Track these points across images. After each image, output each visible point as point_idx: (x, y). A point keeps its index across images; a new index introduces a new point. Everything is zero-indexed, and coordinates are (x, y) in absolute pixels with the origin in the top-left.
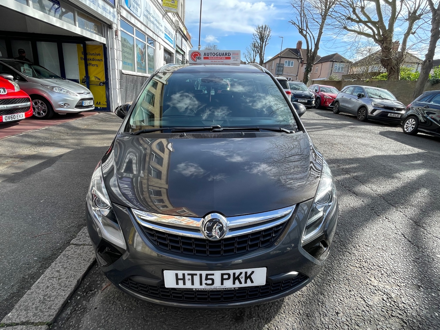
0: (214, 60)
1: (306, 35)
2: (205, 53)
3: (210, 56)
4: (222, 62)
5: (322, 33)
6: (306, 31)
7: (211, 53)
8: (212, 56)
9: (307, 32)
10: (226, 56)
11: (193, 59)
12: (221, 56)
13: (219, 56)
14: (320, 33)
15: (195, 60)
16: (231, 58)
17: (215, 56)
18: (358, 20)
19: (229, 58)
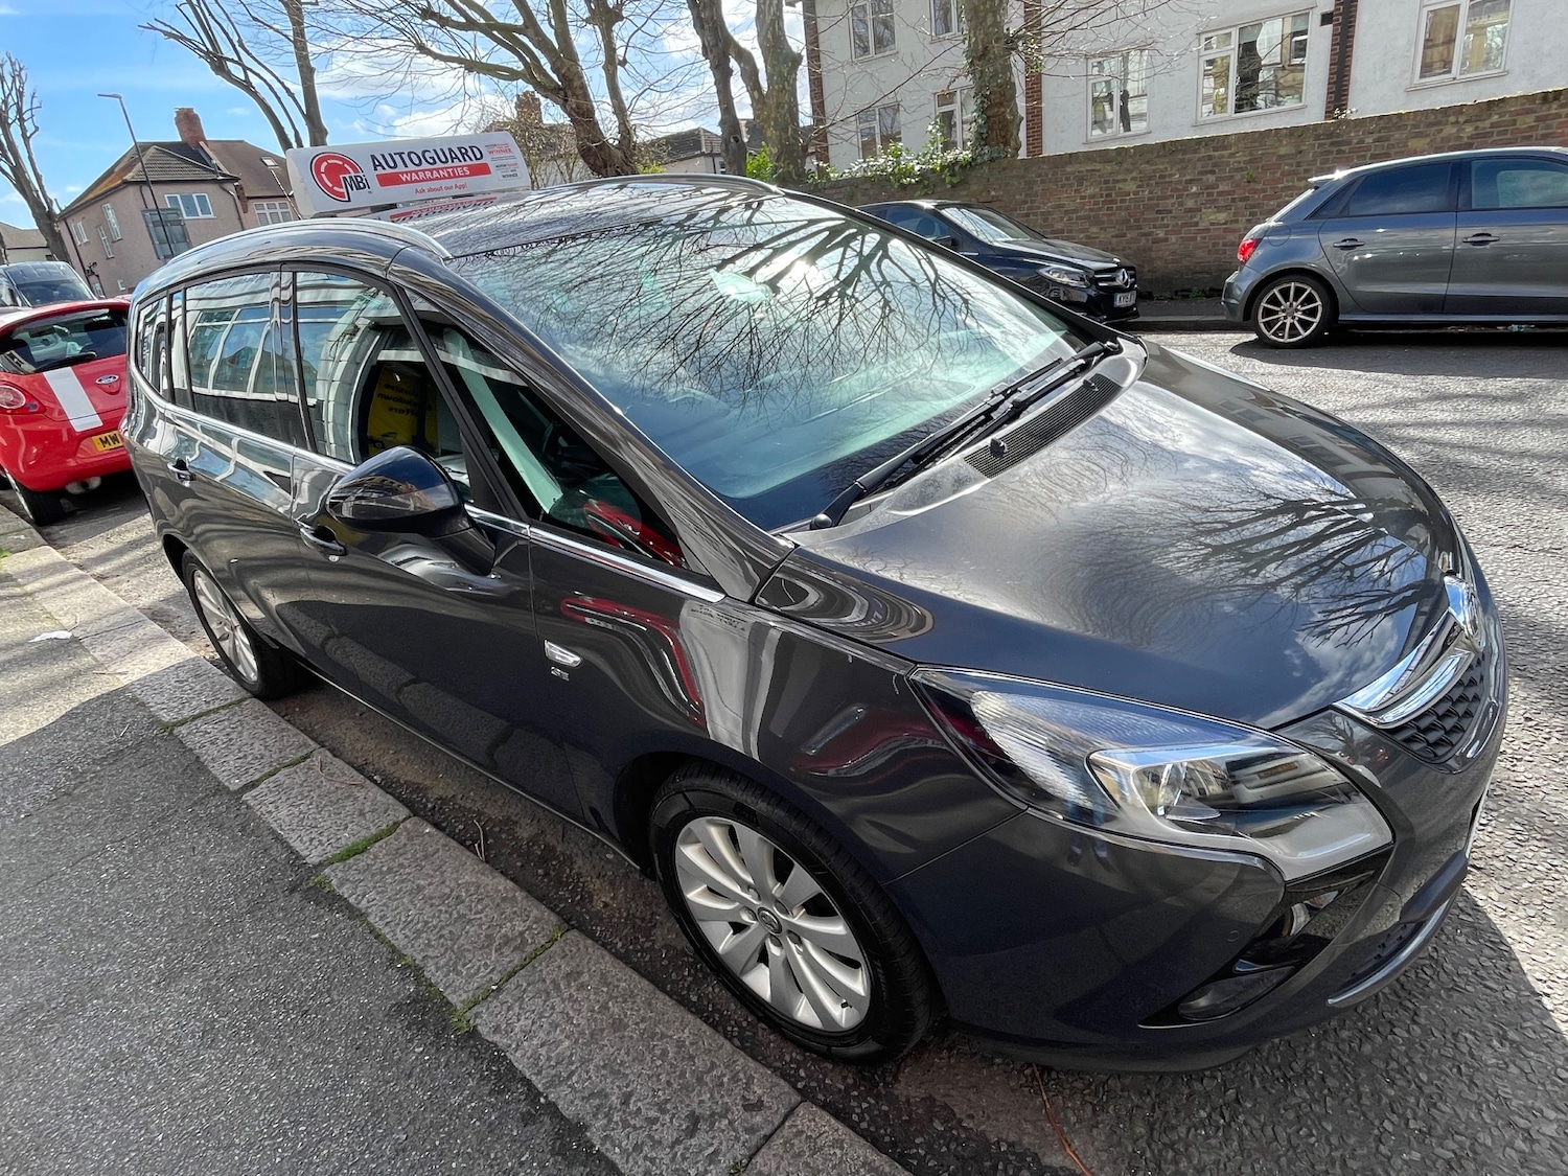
0: (426, 185)
1: (247, 79)
2: (373, 157)
3: (401, 168)
4: (463, 186)
5: (312, 71)
6: (240, 63)
7: (400, 154)
8: (411, 167)
9: (245, 69)
10: (469, 162)
11: (331, 190)
12: (450, 164)
13: (439, 165)
14: (307, 74)
15: (342, 195)
16: (492, 168)
17: (425, 165)
18: (462, 20)
19: (483, 170)
